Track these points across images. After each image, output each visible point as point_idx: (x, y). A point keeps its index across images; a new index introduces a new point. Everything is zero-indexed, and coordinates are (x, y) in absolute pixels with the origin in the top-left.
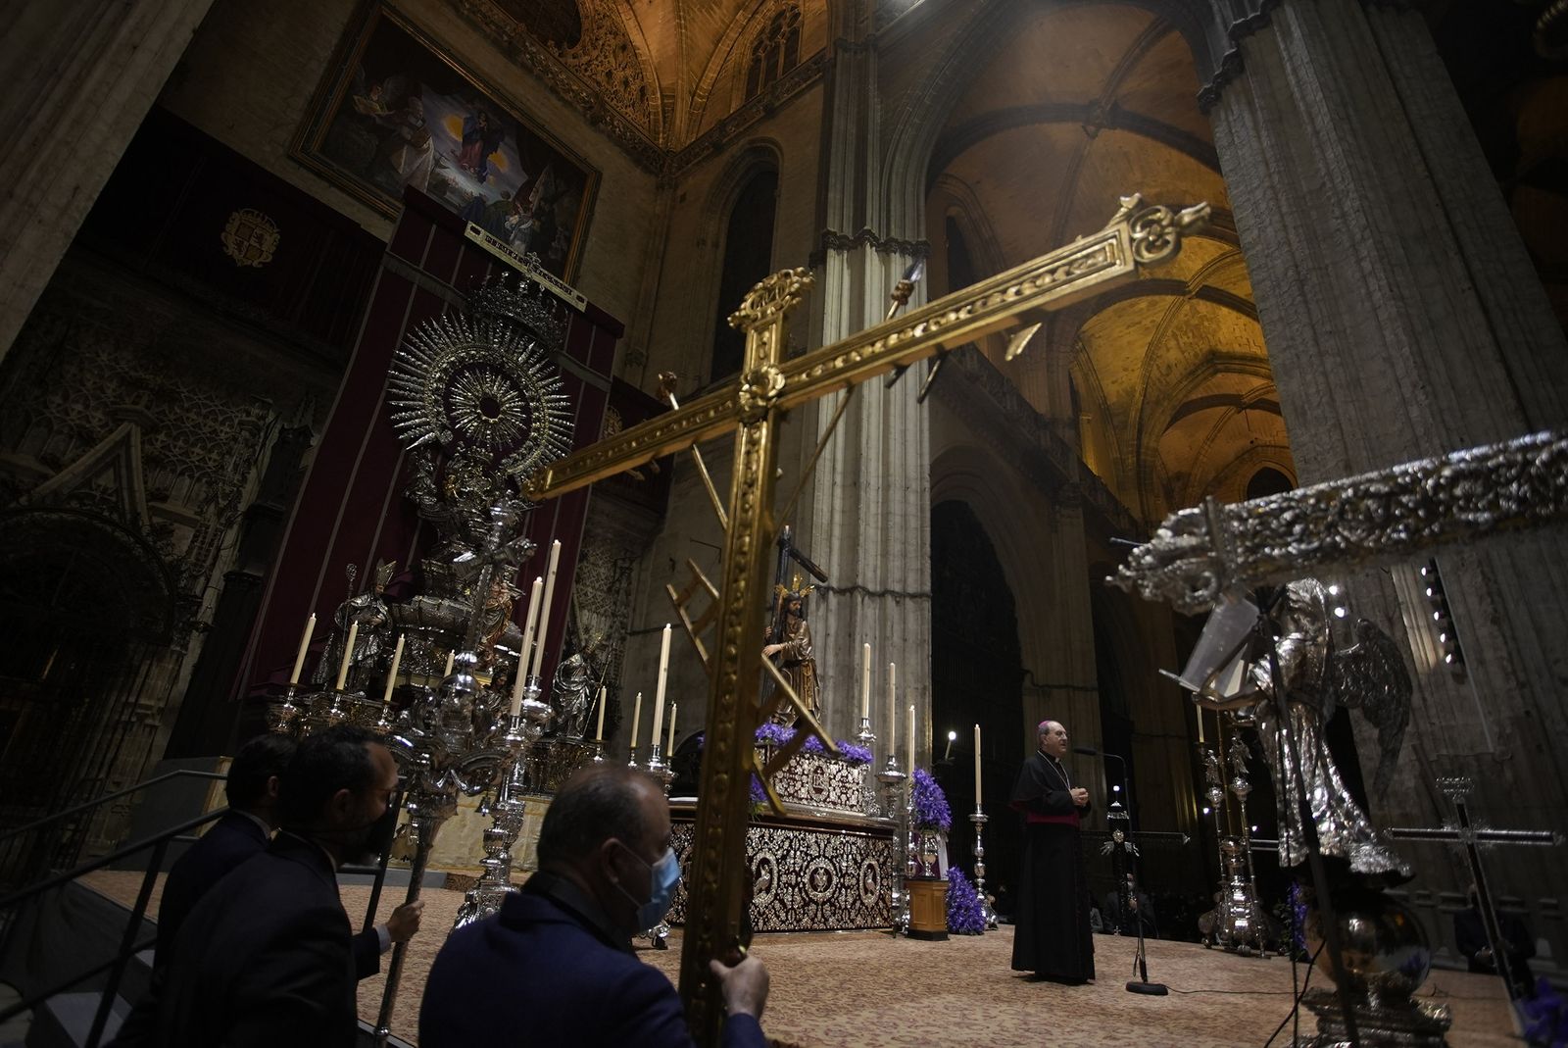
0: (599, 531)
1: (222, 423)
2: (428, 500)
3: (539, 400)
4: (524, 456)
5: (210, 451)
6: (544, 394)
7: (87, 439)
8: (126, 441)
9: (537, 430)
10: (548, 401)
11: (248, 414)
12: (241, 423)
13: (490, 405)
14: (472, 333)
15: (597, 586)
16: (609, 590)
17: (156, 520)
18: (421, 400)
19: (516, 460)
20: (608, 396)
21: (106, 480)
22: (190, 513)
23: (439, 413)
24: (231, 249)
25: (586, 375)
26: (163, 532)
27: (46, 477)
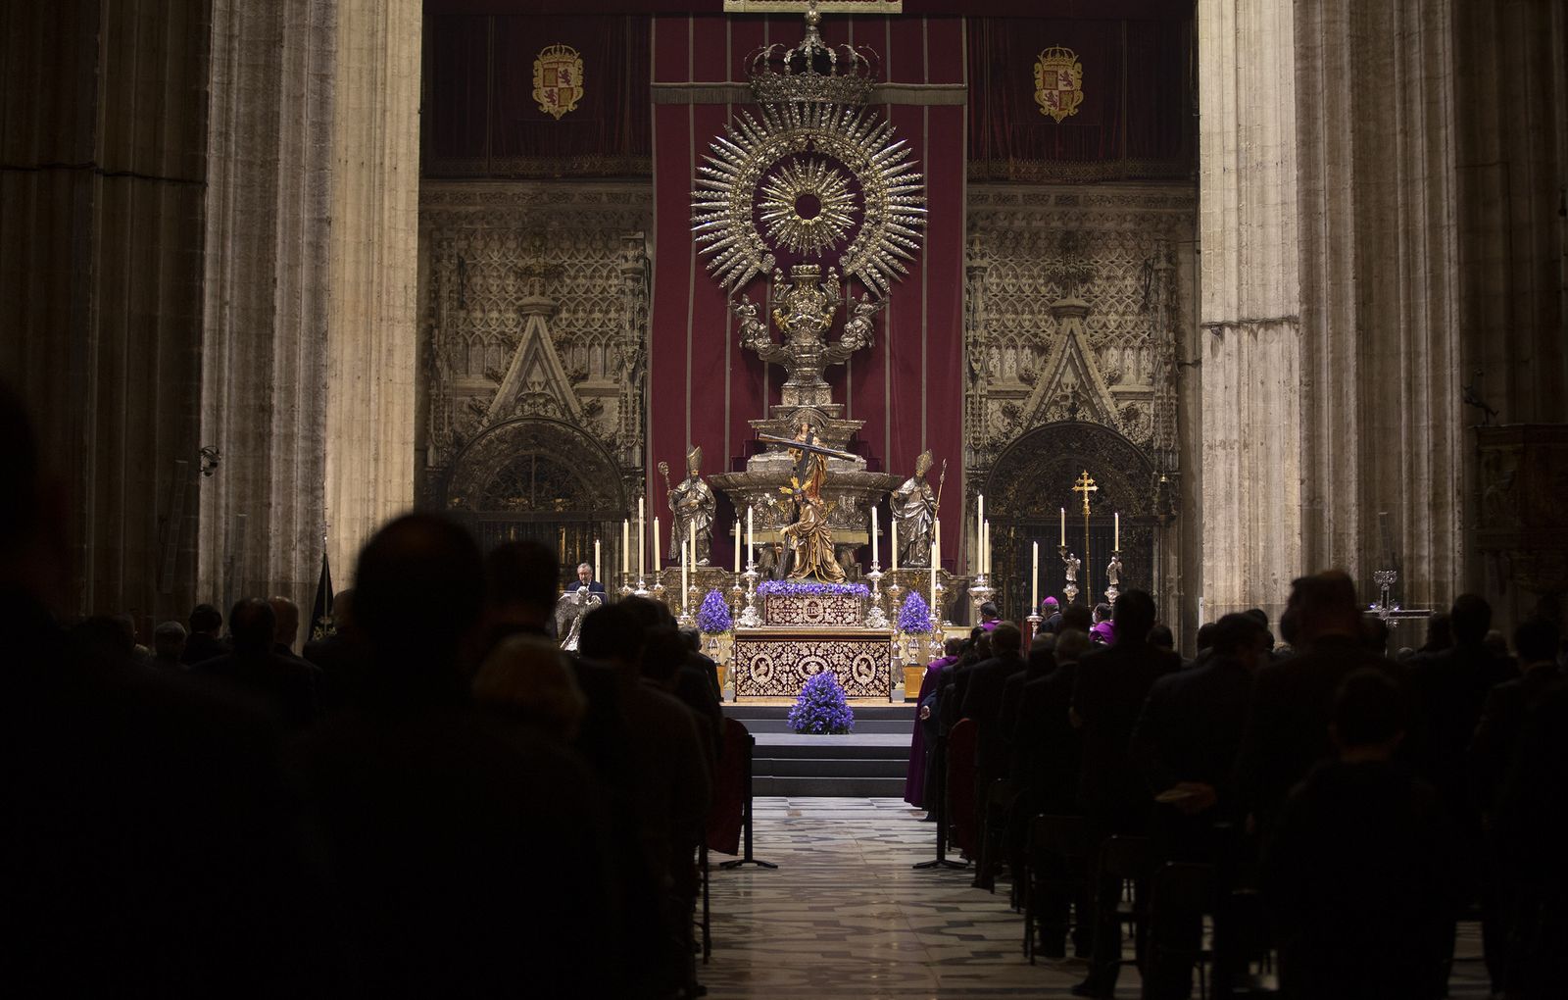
0: (1109, 225)
1: (608, 278)
2: (762, 344)
3: (867, 166)
4: (863, 246)
5: (607, 312)
6: (871, 155)
7: (510, 344)
8: (536, 335)
9: (874, 205)
10: (878, 162)
11: (626, 258)
12: (623, 272)
13: (808, 205)
14: (764, 129)
15: (1121, 309)
16: (1144, 308)
17: (586, 400)
18: (731, 234)
19: (854, 254)
20: (966, 107)
21: (537, 376)
22: (609, 384)
23: (752, 241)
24: (547, 107)
25: (926, 94)
26: (594, 410)
27: (494, 392)
